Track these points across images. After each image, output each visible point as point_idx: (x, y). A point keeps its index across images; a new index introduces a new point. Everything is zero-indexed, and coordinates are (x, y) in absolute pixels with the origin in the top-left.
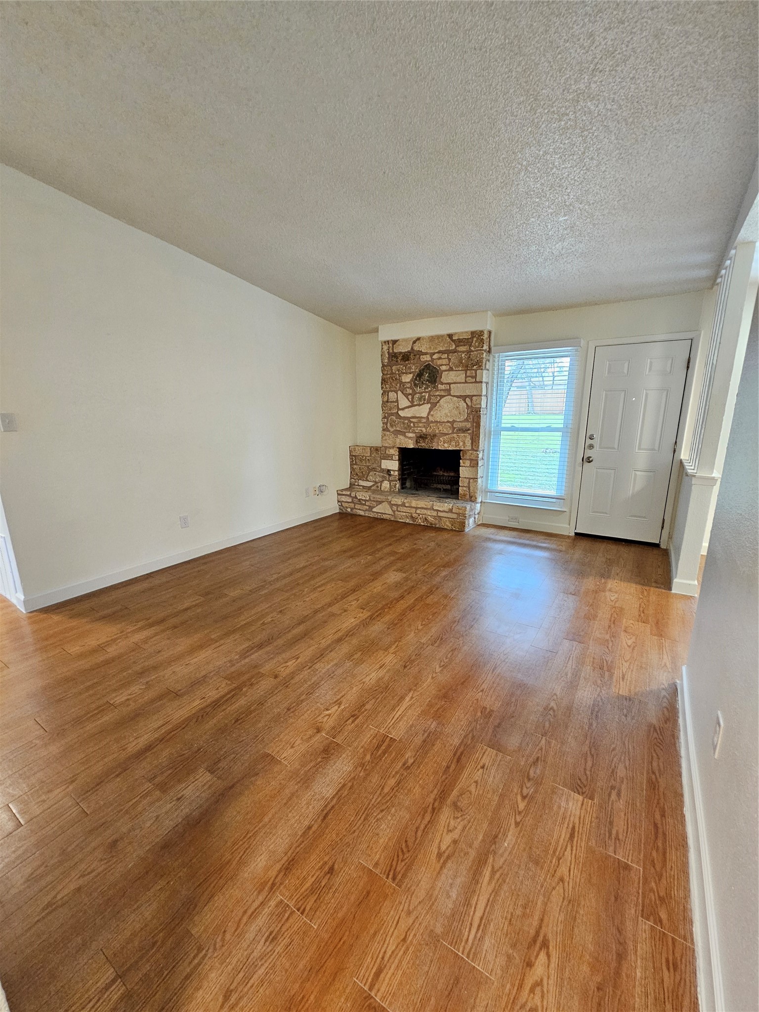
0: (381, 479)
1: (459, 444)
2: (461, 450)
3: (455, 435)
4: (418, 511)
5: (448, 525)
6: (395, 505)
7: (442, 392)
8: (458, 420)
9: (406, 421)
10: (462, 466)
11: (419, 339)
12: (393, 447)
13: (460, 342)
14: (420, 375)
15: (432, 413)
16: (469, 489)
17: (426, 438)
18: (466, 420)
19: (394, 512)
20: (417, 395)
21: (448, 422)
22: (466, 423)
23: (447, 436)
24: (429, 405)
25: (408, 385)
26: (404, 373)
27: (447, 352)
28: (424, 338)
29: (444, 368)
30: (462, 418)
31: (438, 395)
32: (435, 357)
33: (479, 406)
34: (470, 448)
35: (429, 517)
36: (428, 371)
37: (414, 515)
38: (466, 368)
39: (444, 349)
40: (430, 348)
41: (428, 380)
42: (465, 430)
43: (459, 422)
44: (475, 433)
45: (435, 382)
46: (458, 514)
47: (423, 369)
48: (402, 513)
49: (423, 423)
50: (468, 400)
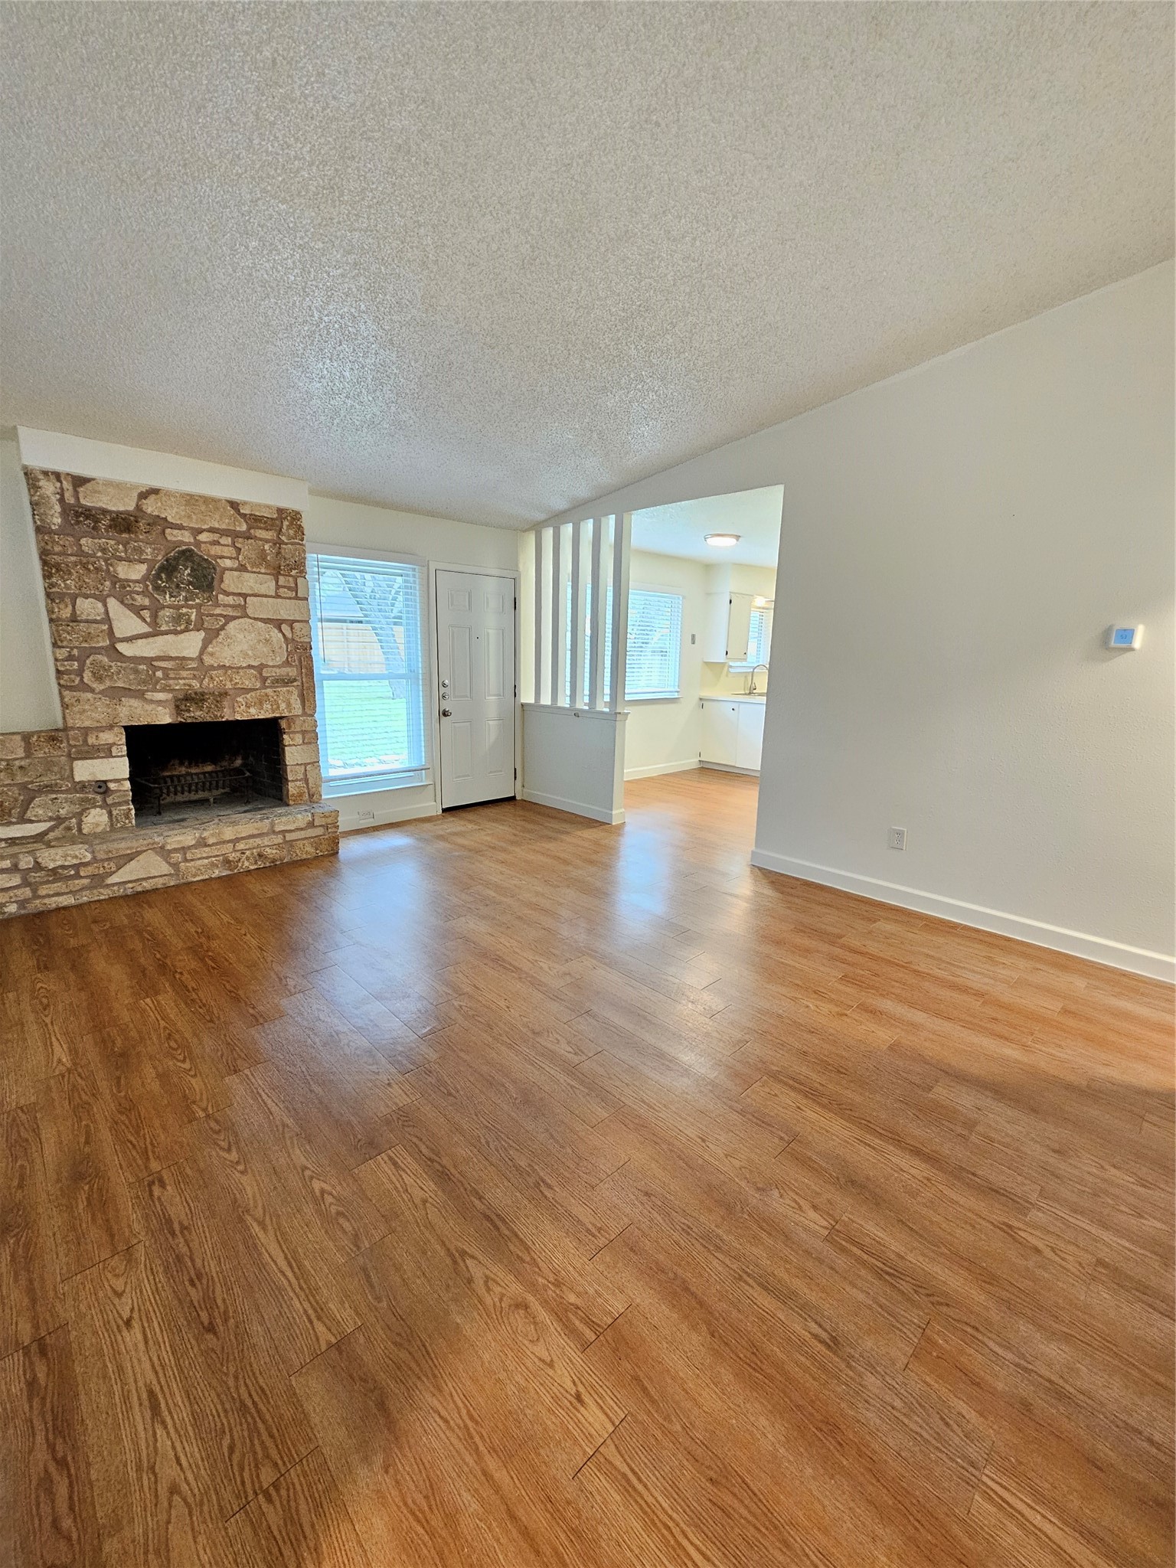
0: (77, 809)
1: (278, 707)
2: (282, 718)
3: (269, 691)
4: (241, 846)
5: (309, 851)
6: (176, 850)
7: (230, 609)
8: (271, 664)
9: (143, 667)
10: (289, 745)
11: (155, 491)
12: (111, 727)
13: (254, 520)
14: (169, 568)
15: (210, 649)
16: (307, 784)
17: (203, 700)
18: (287, 663)
19: (175, 866)
20: (167, 612)
21: (250, 667)
22: (289, 669)
23: (253, 694)
24: (202, 634)
25: (139, 588)
26: (121, 559)
27: (235, 535)
28: (169, 494)
29: (228, 563)
30: (279, 660)
31: (221, 615)
32: (203, 537)
33: (307, 640)
34: (300, 712)
35: (267, 849)
36: (189, 564)
37: (232, 856)
38: (277, 572)
39: (224, 527)
40: (189, 517)
41: (190, 583)
42: (287, 682)
43: (273, 667)
44: (305, 685)
45: (210, 587)
46: (326, 827)
47: (175, 558)
48: (199, 862)
49: (189, 669)
50: (285, 628)
